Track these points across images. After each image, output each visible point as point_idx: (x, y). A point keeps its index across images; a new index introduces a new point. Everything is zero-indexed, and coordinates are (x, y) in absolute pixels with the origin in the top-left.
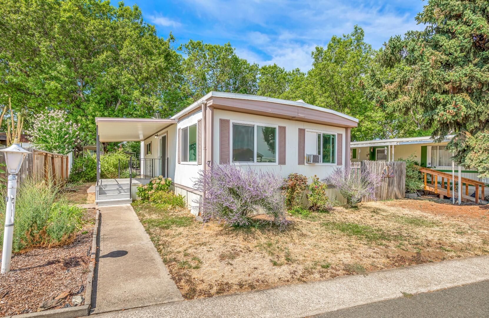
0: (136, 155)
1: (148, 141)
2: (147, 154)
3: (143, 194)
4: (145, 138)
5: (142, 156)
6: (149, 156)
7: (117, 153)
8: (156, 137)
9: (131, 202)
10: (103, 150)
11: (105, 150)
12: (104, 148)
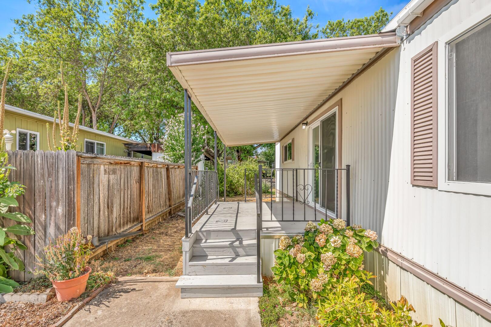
0: (269, 164)
1: (288, 141)
2: (286, 160)
3: (291, 277)
4: (282, 136)
5: (278, 165)
6: (289, 164)
7: (248, 161)
8: (304, 127)
9: (261, 294)
10: (237, 159)
11: (239, 159)
12: (238, 157)
